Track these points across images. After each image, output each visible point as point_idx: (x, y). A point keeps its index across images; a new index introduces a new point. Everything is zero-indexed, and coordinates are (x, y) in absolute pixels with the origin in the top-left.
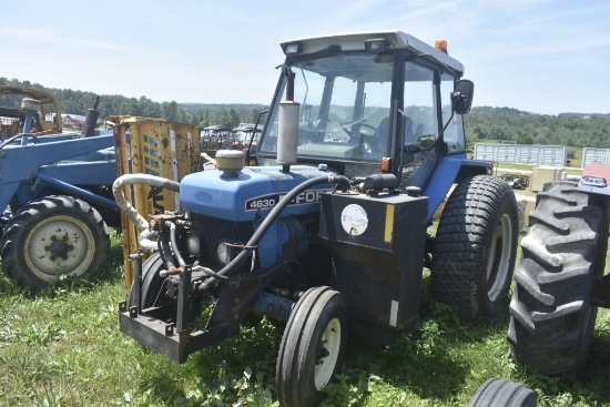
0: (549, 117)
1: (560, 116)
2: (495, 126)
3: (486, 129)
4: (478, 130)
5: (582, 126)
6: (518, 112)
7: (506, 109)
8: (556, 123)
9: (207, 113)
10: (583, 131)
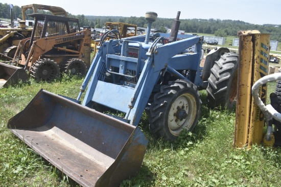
0: (259, 26)
1: (264, 25)
2: (234, 29)
3: (230, 30)
4: (226, 31)
5: (275, 31)
6: (244, 23)
7: (239, 21)
8: (263, 29)
9: (99, 20)
10: (275, 33)
